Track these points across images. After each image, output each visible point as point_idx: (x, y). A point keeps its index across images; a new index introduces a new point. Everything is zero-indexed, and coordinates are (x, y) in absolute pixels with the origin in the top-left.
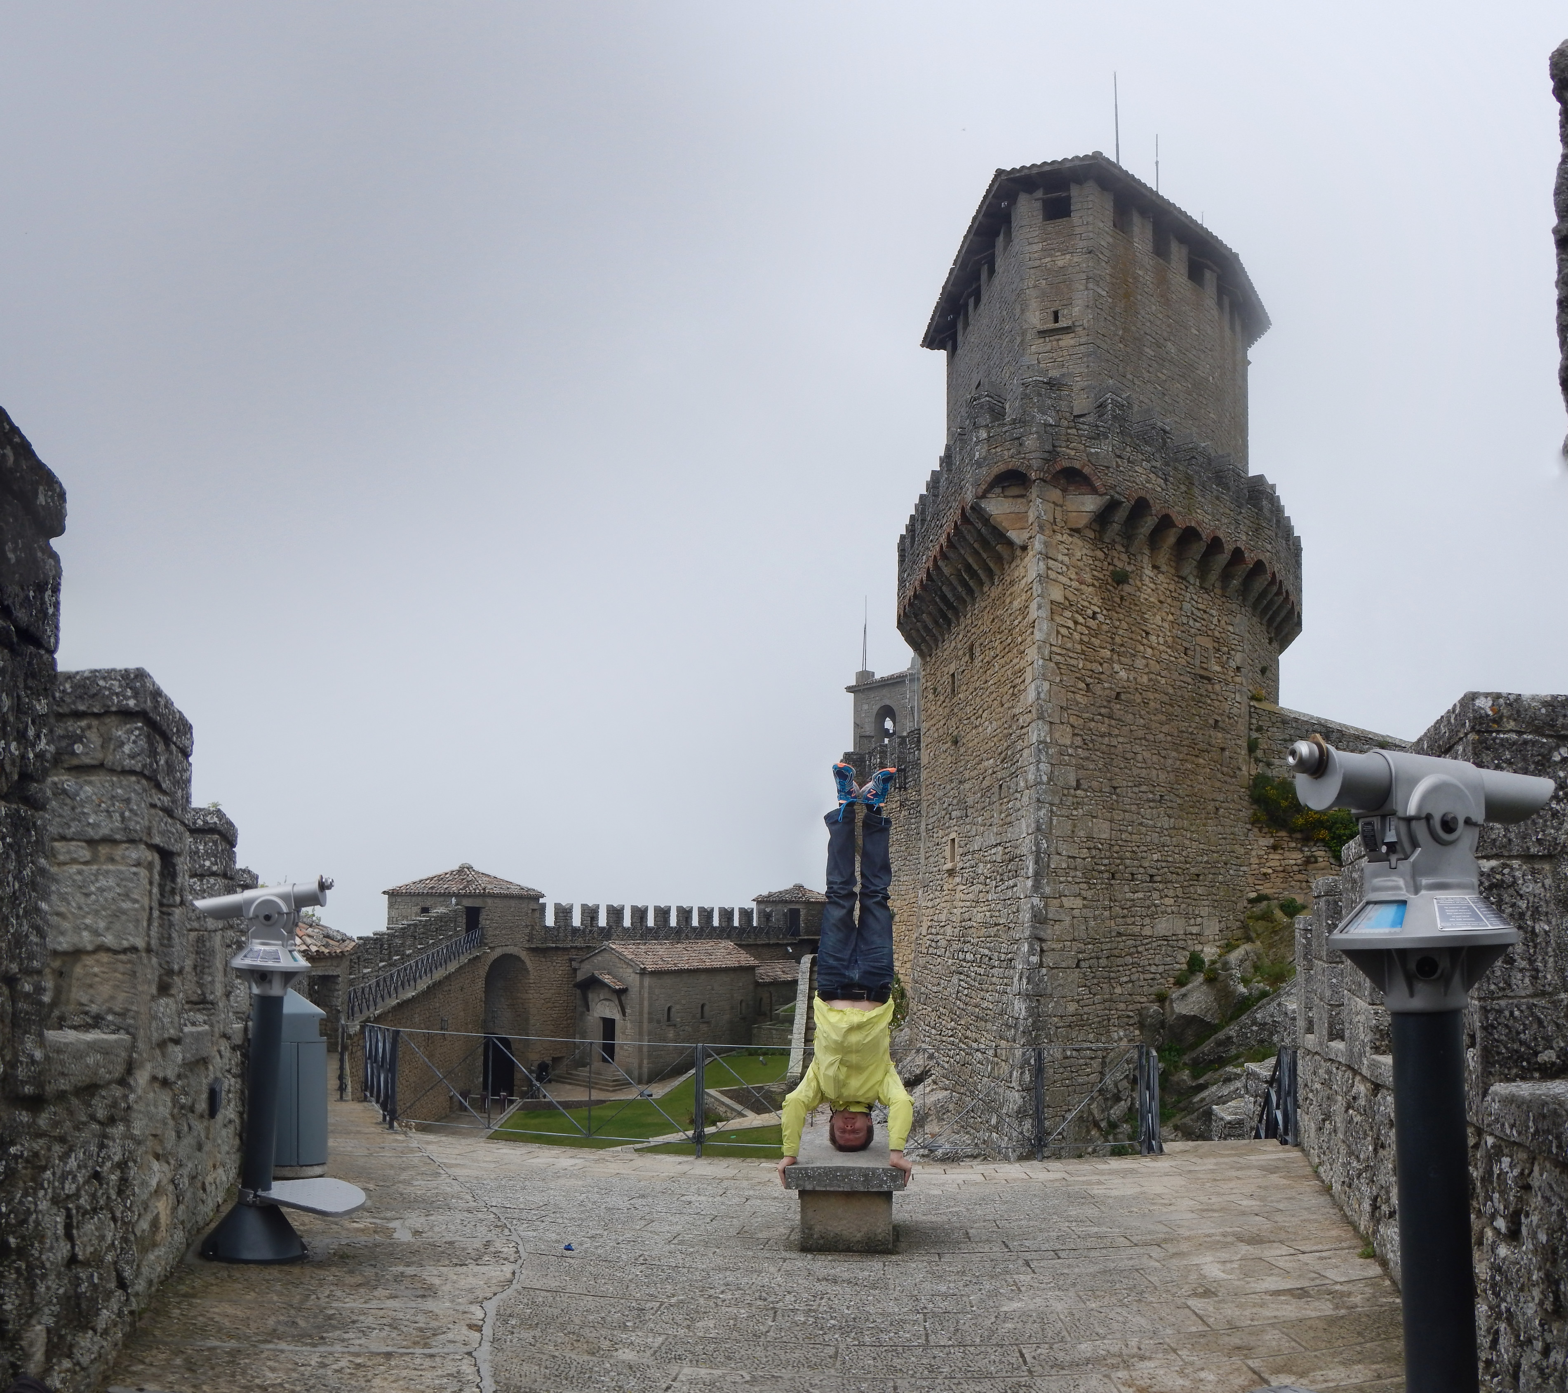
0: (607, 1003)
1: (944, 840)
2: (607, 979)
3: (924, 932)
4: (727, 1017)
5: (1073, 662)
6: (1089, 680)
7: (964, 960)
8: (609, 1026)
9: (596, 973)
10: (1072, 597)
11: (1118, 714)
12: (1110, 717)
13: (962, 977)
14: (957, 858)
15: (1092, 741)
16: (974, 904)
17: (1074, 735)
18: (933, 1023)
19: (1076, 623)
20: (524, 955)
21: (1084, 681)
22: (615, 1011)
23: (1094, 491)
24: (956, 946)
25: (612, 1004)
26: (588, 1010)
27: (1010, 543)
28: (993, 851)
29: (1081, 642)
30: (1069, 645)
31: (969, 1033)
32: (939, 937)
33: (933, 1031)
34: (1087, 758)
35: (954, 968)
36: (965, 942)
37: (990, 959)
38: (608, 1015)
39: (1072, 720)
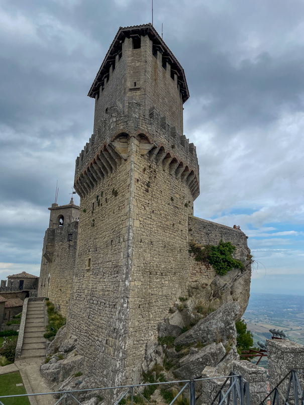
1: (86, 259)
3: (75, 291)
5: (141, 199)
6: (145, 206)
7: (93, 303)
10: (141, 178)
11: (153, 217)
12: (151, 218)
13: (91, 310)
14: (91, 265)
15: (145, 226)
16: (98, 282)
17: (140, 224)
18: (77, 327)
19: (142, 186)
21: (143, 206)
23: (149, 143)
24: (89, 298)
27: (120, 158)
28: (107, 264)
29: (143, 193)
30: (140, 193)
31: (93, 333)
32: (82, 294)
33: (77, 330)
34: (144, 232)
35: (88, 306)
36: (93, 296)
37: (105, 304)
39: (140, 219)
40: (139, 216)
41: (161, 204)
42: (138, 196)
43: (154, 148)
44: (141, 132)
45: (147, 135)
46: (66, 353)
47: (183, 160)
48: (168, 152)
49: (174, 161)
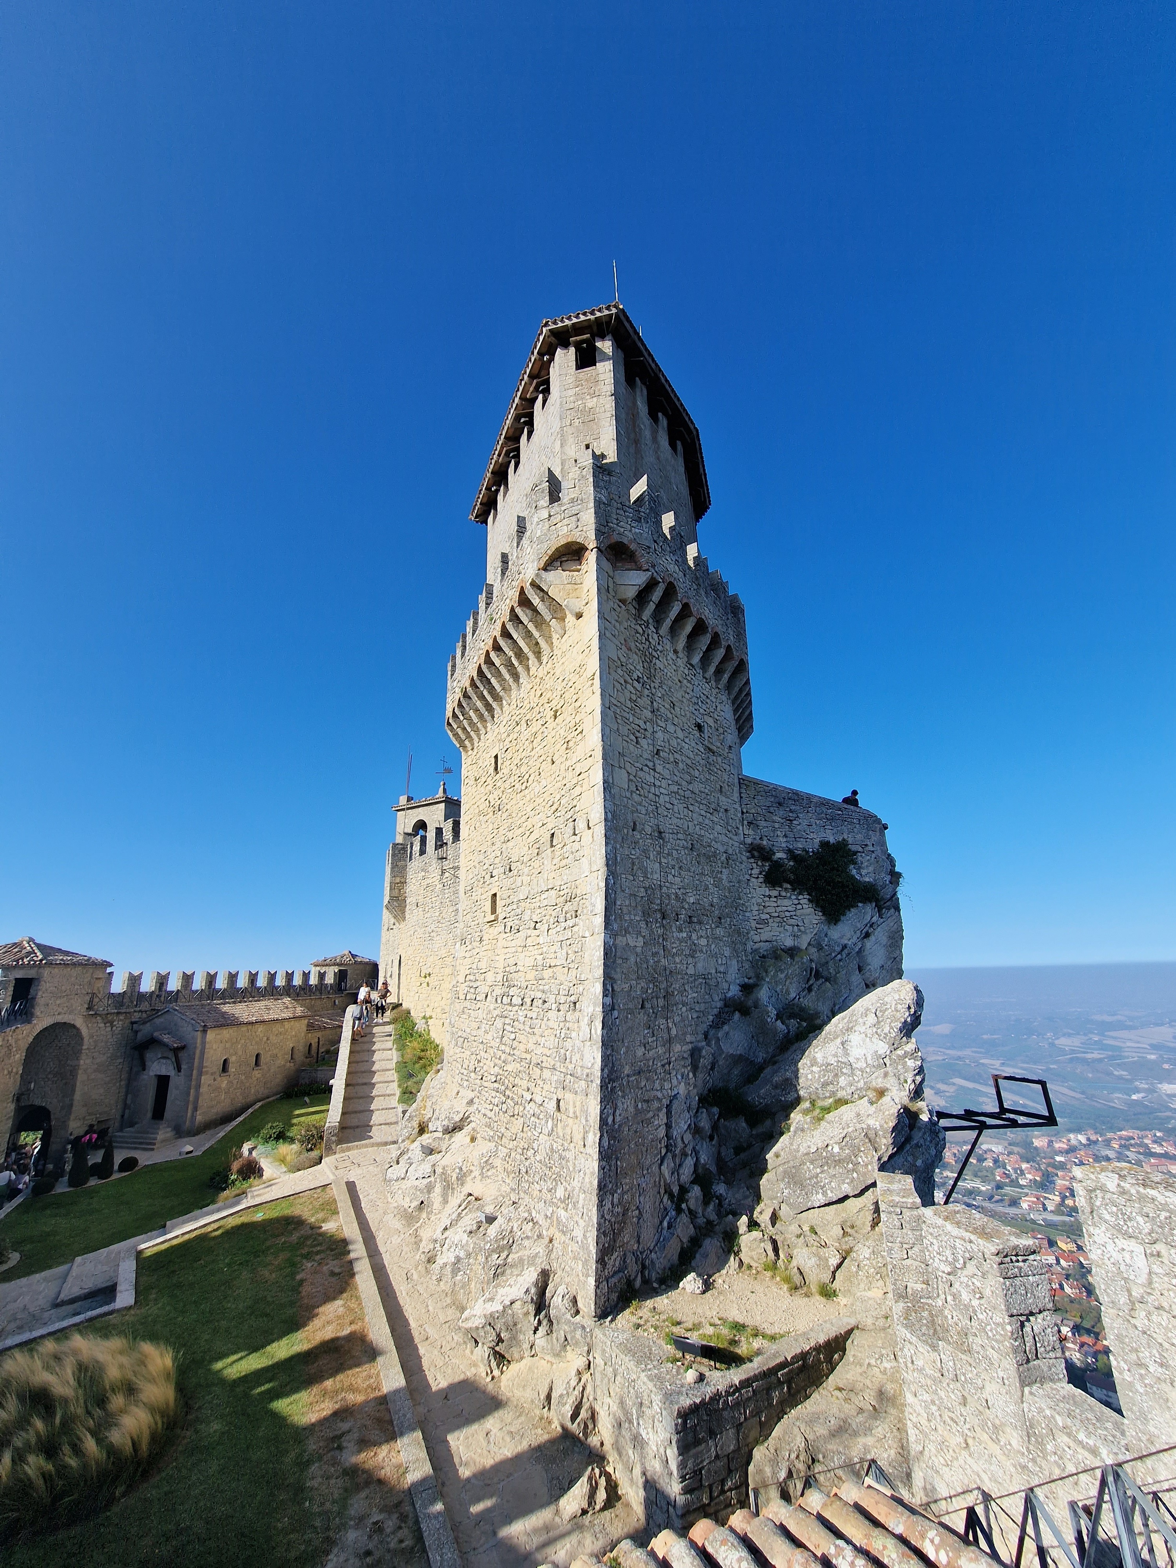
0: (164, 1061)
2: (166, 1039)
3: (462, 980)
4: (280, 1062)
5: (626, 715)
6: (638, 735)
7: (511, 1004)
8: (163, 1082)
9: (156, 1034)
10: (622, 659)
11: (659, 768)
12: (654, 770)
13: (507, 1021)
14: (499, 910)
16: (520, 949)
17: (630, 780)
18: (472, 1068)
19: (625, 681)
20: (79, 1022)
21: (634, 734)
22: (171, 1068)
23: (639, 569)
24: (498, 991)
25: (169, 1062)
26: (144, 1069)
27: (563, 616)
28: (543, 896)
29: (630, 699)
30: (622, 700)
31: (518, 1081)
32: (478, 983)
33: (473, 1074)
34: (640, 804)
35: (497, 1012)
36: (509, 987)
37: (545, 1002)
38: (164, 1072)
40: (626, 758)
41: (675, 735)
42: (619, 704)
43: (651, 585)
44: (615, 538)
45: (633, 547)
46: (447, 1136)
47: (720, 629)
48: (685, 601)
49: (700, 627)
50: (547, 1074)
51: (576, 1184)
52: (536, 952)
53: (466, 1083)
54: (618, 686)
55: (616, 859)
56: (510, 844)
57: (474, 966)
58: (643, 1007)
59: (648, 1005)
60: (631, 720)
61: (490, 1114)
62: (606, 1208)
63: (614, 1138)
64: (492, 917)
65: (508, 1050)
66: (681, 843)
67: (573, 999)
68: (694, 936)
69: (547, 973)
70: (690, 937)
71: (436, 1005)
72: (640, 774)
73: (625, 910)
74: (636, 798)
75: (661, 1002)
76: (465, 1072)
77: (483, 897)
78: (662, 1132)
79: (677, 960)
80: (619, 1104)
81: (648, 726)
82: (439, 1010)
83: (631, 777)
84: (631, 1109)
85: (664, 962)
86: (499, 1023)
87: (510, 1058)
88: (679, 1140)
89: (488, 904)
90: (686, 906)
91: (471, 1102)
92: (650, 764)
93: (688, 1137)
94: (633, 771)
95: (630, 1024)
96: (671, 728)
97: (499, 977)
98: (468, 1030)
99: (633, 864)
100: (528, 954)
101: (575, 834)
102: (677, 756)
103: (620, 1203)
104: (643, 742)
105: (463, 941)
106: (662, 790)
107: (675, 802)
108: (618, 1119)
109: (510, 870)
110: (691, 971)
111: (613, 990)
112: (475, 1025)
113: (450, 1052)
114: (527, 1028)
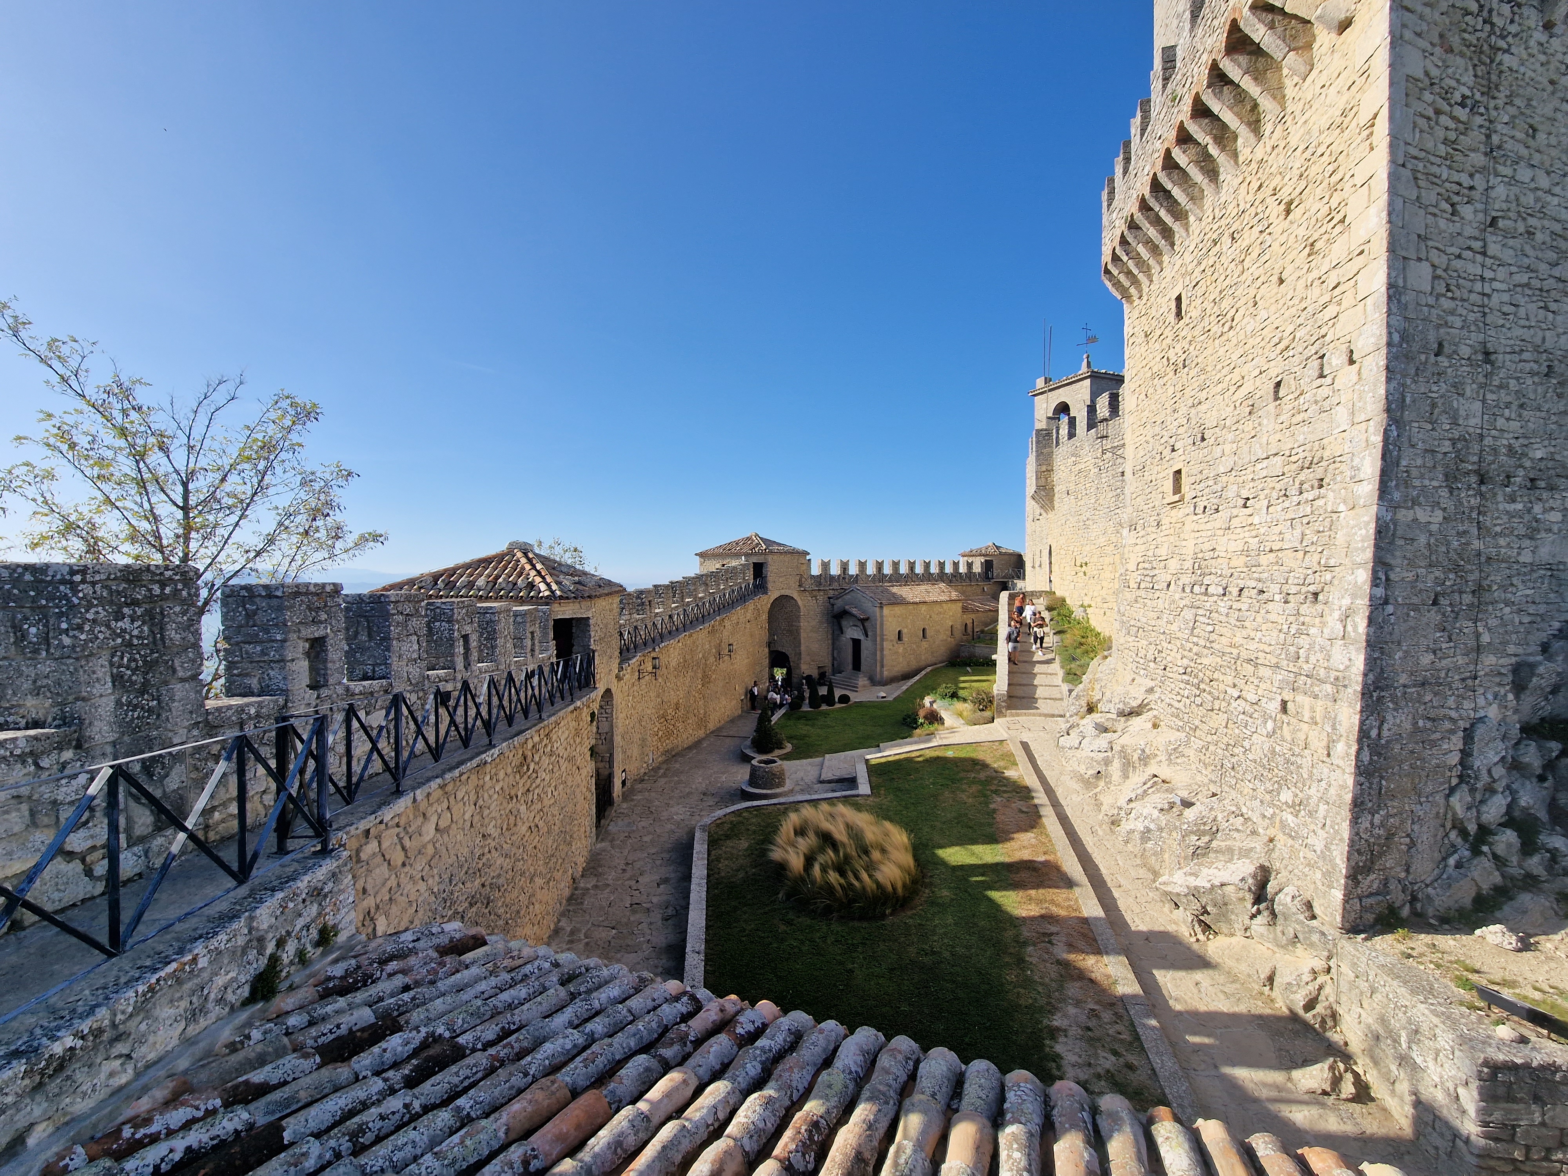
0: (855, 628)
2: (854, 611)
3: (1131, 567)
4: (942, 637)
5: (1434, 169)
6: (1456, 199)
8: (856, 643)
9: (847, 607)
10: (1435, 72)
11: (1494, 249)
12: (1484, 254)
13: (1201, 612)
14: (1185, 489)
15: (1458, 286)
16: (1221, 532)
17: (1436, 277)
19: (1439, 112)
20: (795, 595)
21: (1448, 200)
22: (861, 633)
24: (1186, 579)
25: (859, 629)
26: (842, 633)
29: (1445, 142)
30: (1430, 145)
31: (1217, 675)
32: (1156, 572)
34: (1453, 313)
35: (1184, 602)
36: (1203, 575)
37: (1262, 591)
38: (856, 637)
40: (1430, 243)
41: (1533, 185)
42: (1423, 154)
50: (1264, 672)
51: (1314, 792)
52: (1247, 534)
53: (1142, 672)
54: (1422, 122)
55: (1404, 401)
56: (1203, 408)
57: (1150, 553)
58: (1435, 603)
59: (1443, 601)
60: (1444, 177)
61: (1176, 704)
62: (1363, 826)
63: (1379, 754)
64: (1177, 498)
65: (1202, 642)
66: (1528, 367)
67: (1312, 588)
68: (1537, 509)
69: (1264, 560)
70: (1529, 511)
71: (1096, 594)
72: (1458, 264)
73: (1414, 472)
74: (1446, 304)
75: (1467, 598)
76: (1142, 661)
77: (1161, 476)
78: (1454, 759)
79: (1502, 542)
80: (1389, 717)
81: (1479, 181)
82: (1099, 599)
83: (1439, 272)
84: (1408, 726)
85: (1476, 544)
86: (1189, 614)
87: (1206, 651)
88: (1484, 772)
89: (1169, 485)
90: (1528, 464)
91: (1151, 690)
92: (1477, 245)
93: (1499, 772)
94: (1441, 260)
95: (1412, 623)
96: (1524, 174)
97: (1188, 564)
98: (1144, 620)
99: (1434, 405)
100: (1233, 537)
101: (1322, 376)
102: (1531, 221)
103: (1382, 825)
104: (1466, 211)
105: (1133, 527)
106: (1496, 285)
107: (1522, 301)
108: (1385, 733)
109: (1203, 439)
110: (1526, 557)
111: (1388, 579)
112: (1155, 615)
113: (1119, 639)
114: (1233, 621)
